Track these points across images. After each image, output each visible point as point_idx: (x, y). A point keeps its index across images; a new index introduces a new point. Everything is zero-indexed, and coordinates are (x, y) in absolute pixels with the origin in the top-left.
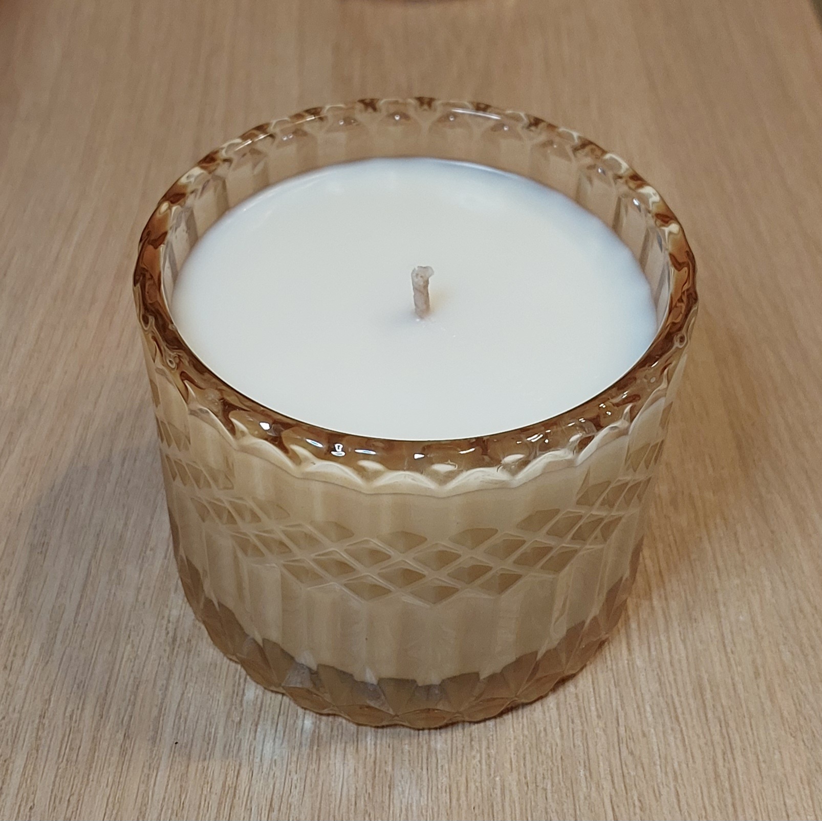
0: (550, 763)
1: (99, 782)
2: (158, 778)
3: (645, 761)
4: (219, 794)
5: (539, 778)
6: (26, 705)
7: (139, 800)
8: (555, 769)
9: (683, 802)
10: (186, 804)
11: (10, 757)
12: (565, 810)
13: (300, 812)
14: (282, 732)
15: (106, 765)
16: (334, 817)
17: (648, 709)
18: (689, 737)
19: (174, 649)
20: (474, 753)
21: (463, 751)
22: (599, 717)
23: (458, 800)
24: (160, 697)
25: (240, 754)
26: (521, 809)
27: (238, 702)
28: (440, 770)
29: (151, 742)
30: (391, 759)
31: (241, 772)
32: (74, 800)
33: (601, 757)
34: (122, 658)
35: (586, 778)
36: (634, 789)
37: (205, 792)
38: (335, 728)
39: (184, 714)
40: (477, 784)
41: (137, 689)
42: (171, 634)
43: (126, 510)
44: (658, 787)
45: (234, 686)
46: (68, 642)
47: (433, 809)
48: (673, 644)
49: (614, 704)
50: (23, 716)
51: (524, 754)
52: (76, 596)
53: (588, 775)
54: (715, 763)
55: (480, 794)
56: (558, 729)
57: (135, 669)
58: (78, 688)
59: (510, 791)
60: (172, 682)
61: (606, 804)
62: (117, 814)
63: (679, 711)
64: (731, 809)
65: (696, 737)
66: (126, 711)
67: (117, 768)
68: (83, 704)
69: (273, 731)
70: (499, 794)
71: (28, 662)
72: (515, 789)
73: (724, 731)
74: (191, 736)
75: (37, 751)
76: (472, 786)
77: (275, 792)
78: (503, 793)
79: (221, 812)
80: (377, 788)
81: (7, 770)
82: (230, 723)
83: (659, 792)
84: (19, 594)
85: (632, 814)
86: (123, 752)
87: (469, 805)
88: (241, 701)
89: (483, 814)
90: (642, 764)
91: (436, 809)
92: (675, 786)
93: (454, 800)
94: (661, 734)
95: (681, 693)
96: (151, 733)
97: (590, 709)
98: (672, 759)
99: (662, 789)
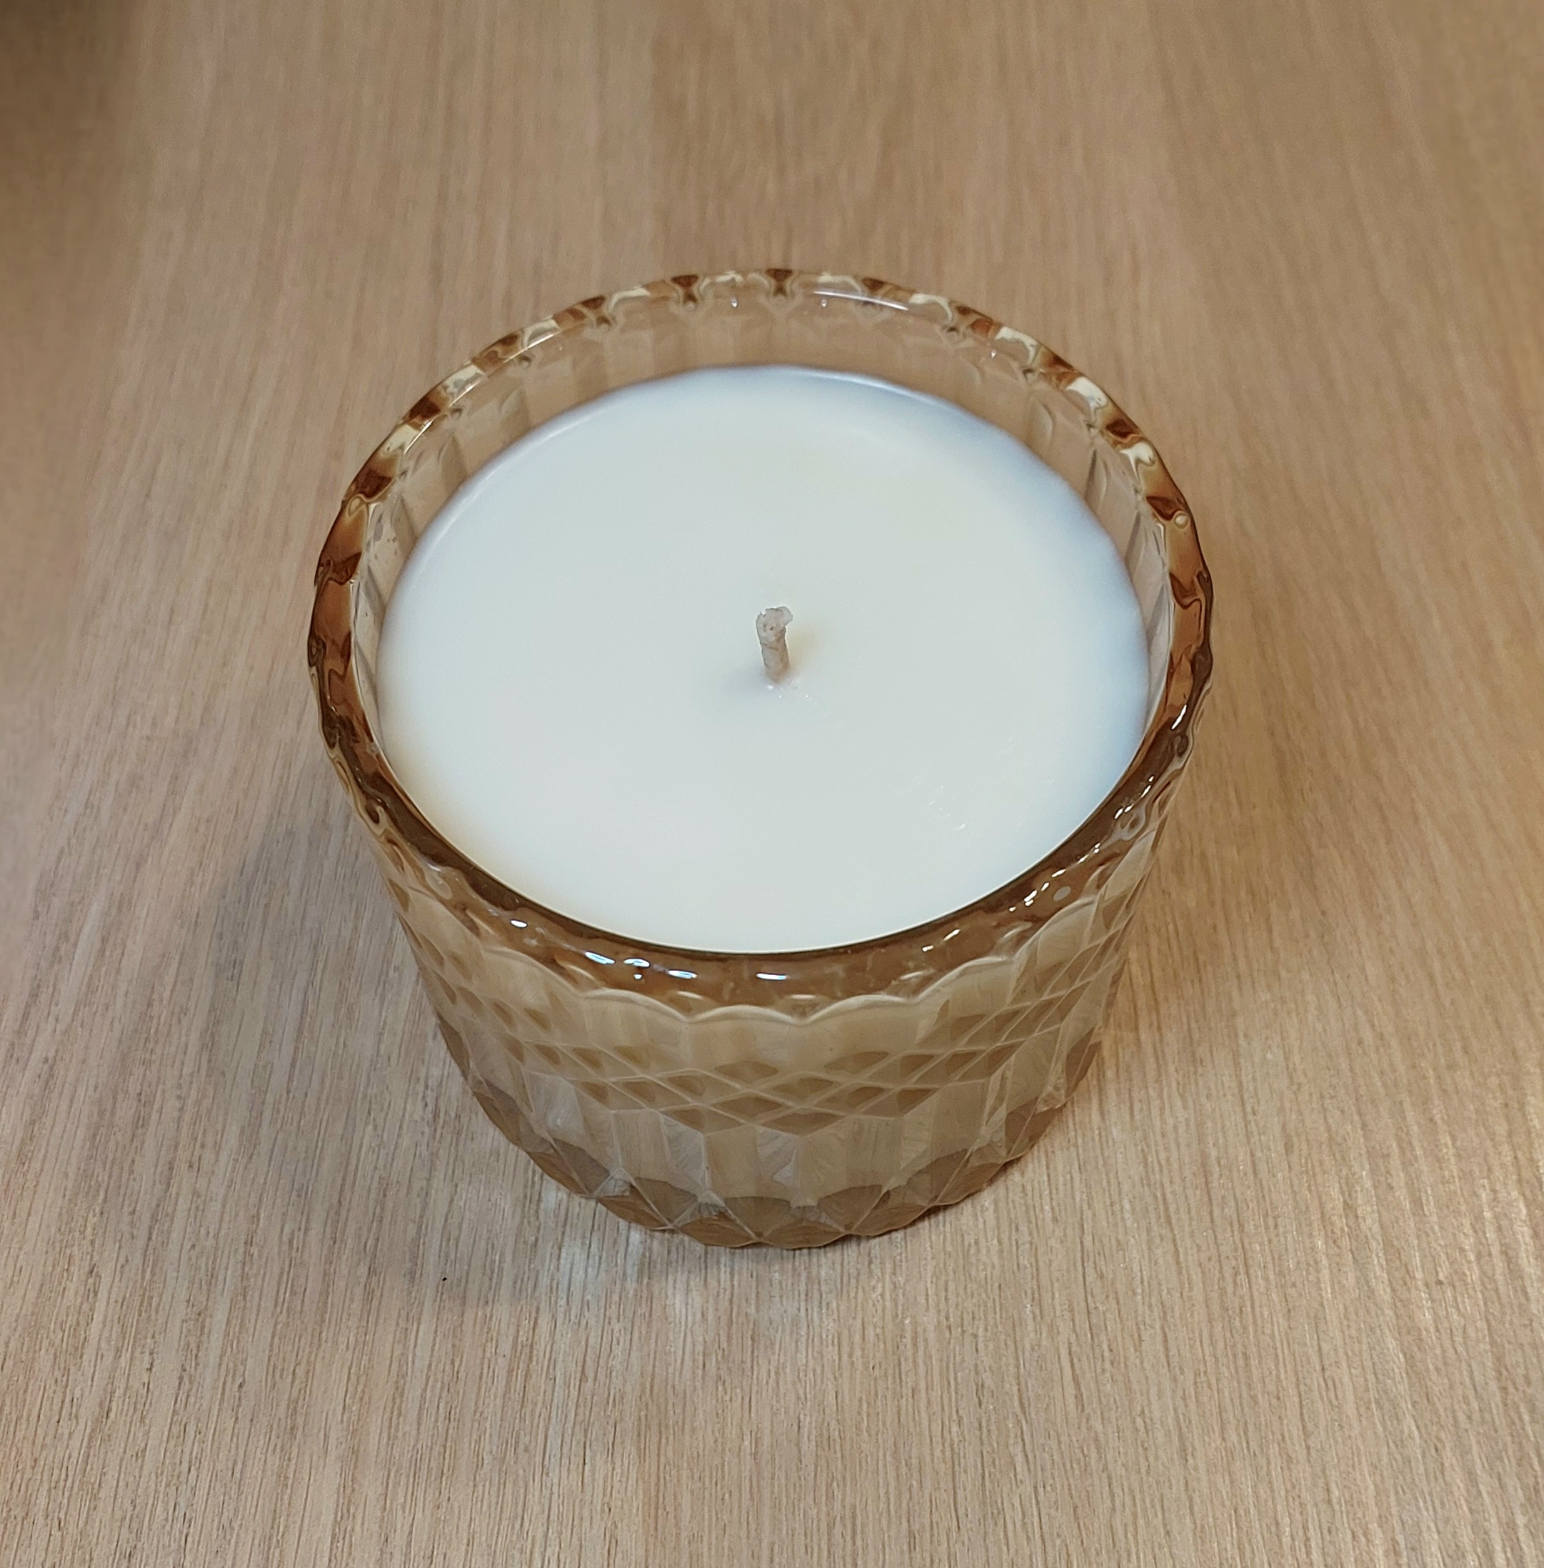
0: (984, 1296)
1: (336, 1343)
2: (421, 1334)
3: (1121, 1287)
4: (508, 1357)
5: (967, 1318)
6: (225, 1226)
7: (394, 1367)
8: (990, 1304)
9: (1173, 1351)
10: (462, 1375)
11: (206, 1309)
12: (1004, 1368)
13: (625, 1381)
14: (597, 1258)
15: (345, 1316)
16: (673, 1387)
17: (1127, 1206)
18: (1185, 1249)
19: (435, 1131)
20: (873, 1282)
21: (857, 1281)
22: (1055, 1220)
23: (850, 1356)
24: (419, 1208)
25: (537, 1294)
26: (941, 1369)
27: (532, 1212)
28: (824, 1311)
29: (408, 1277)
30: (754, 1296)
31: (539, 1321)
32: (300, 1372)
33: (1056, 1285)
34: (361, 1147)
35: (1034, 1317)
36: (1104, 1332)
37: (488, 1354)
38: (674, 1249)
39: (455, 1233)
40: (878, 1331)
41: (385, 1196)
42: (430, 1107)
43: (355, 904)
44: (1139, 1329)
45: (526, 1187)
46: (279, 1122)
47: (814, 1371)
48: (1166, 1101)
49: (1078, 1199)
50: (221, 1244)
51: (946, 1283)
52: (288, 1049)
53: (1038, 1312)
54: (1223, 1291)
55: (882, 1346)
56: (995, 1242)
57: (381, 1163)
58: (299, 1196)
59: (926, 1340)
60: (435, 1183)
61: (1062, 1357)
62: (363, 1391)
63: (1172, 1208)
64: (1241, 1362)
65: (1195, 1249)
66: (369, 1230)
67: (360, 1319)
68: (308, 1221)
69: (584, 1256)
70: (909, 1346)
71: (224, 1156)
72: (932, 1336)
73: (1237, 1239)
74: (466, 1267)
75: (245, 1297)
76: (870, 1332)
77: (589, 1350)
78: (915, 1345)
79: (513, 1384)
80: (734, 1341)
81: (203, 1328)
82: (521, 1246)
83: (1139, 1336)
84: (203, 1047)
85: (1099, 1370)
86: (367, 1297)
87: (866, 1365)
88: (537, 1211)
89: (886, 1377)
90: (1117, 1293)
91: (819, 1371)
92: (1162, 1328)
93: (845, 1357)
94: (1144, 1246)
95: (1177, 1180)
96: (408, 1265)
97: (1042, 1210)
98: (1160, 1284)
99: (1143, 1332)
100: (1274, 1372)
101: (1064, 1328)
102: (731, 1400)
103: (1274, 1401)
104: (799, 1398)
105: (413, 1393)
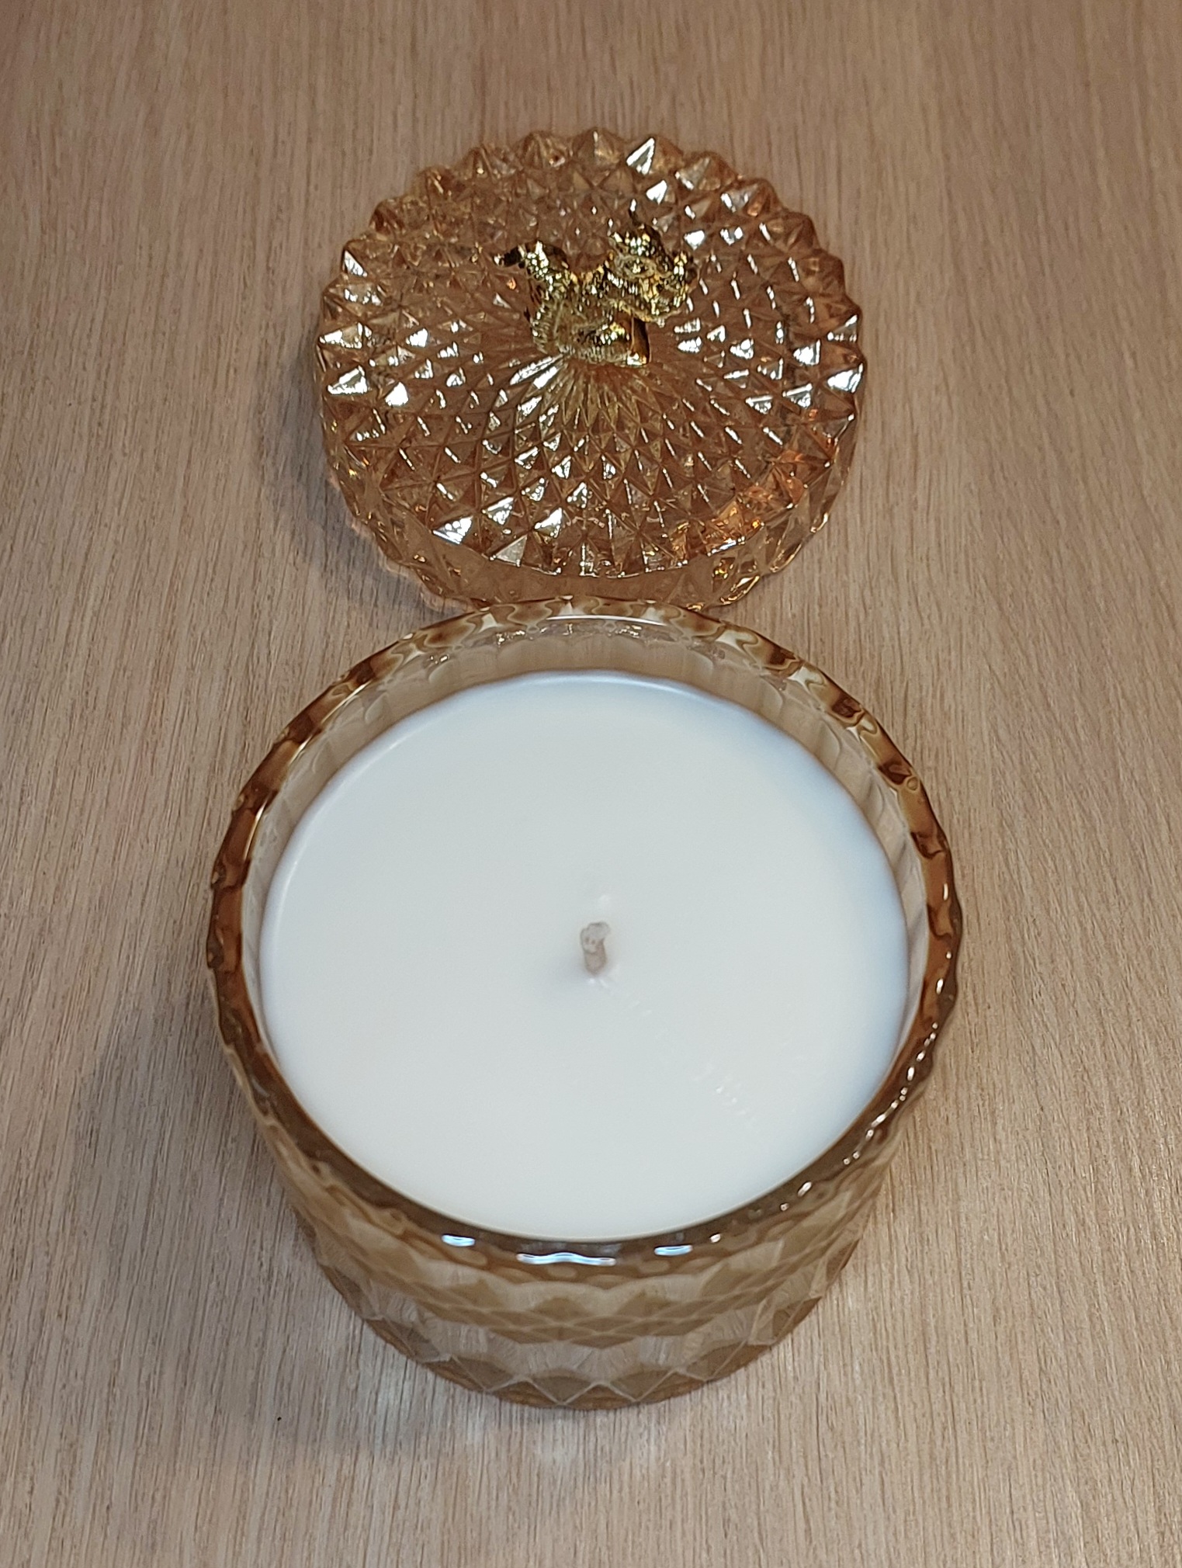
0: (733, 1443)
1: (187, 1474)
2: (259, 1466)
3: (848, 1439)
4: (333, 1488)
5: (718, 1462)
6: (91, 1369)
7: (238, 1496)
8: (738, 1450)
9: (888, 1494)
10: (295, 1499)
11: (77, 1440)
12: (747, 1505)
13: (431, 1511)
14: (407, 1402)
15: (195, 1449)
16: (472, 1515)
17: (857, 1368)
18: (901, 1407)
19: (270, 1288)
20: (641, 1430)
21: (627, 1430)
23: (620, 1491)
24: (257, 1355)
25: (357, 1433)
26: (695, 1503)
27: (353, 1361)
28: (599, 1453)
29: (248, 1417)
30: (539, 1438)
31: (359, 1458)
32: (158, 1497)
33: (794, 1434)
35: (774, 1463)
36: (831, 1477)
37: (316, 1486)
38: (472, 1401)
39: (287, 1379)
40: (644, 1471)
41: (227, 1344)
42: (265, 1267)
44: (861, 1474)
45: (347, 1339)
47: (590, 1504)
50: (88, 1384)
51: (702, 1431)
53: (777, 1458)
54: (932, 1441)
55: (646, 1485)
56: (745, 1396)
57: (223, 1315)
58: (154, 1343)
59: (683, 1481)
60: (270, 1334)
61: (795, 1497)
62: (212, 1512)
63: (895, 1370)
64: (944, 1505)
65: (912, 1408)
66: (215, 1374)
67: (208, 1452)
68: (162, 1366)
69: (396, 1401)
70: (669, 1484)
71: (88, 1307)
72: (688, 1476)
74: (297, 1410)
75: (109, 1431)
76: (637, 1474)
77: (401, 1483)
78: (674, 1483)
79: (337, 1511)
80: (523, 1478)
81: (75, 1457)
82: (344, 1390)
83: (861, 1481)
85: (826, 1509)
86: (215, 1434)
87: (632, 1499)
88: (357, 1362)
89: (649, 1511)
90: (844, 1443)
91: (593, 1504)
92: (881, 1474)
93: (615, 1493)
94: (870, 1403)
96: (249, 1406)
97: (785, 1369)
98: (880, 1436)
99: (864, 1476)
100: (971, 1514)
101: (798, 1471)
102: (519, 1527)
103: (970, 1538)
104: (576, 1527)
105: (254, 1517)
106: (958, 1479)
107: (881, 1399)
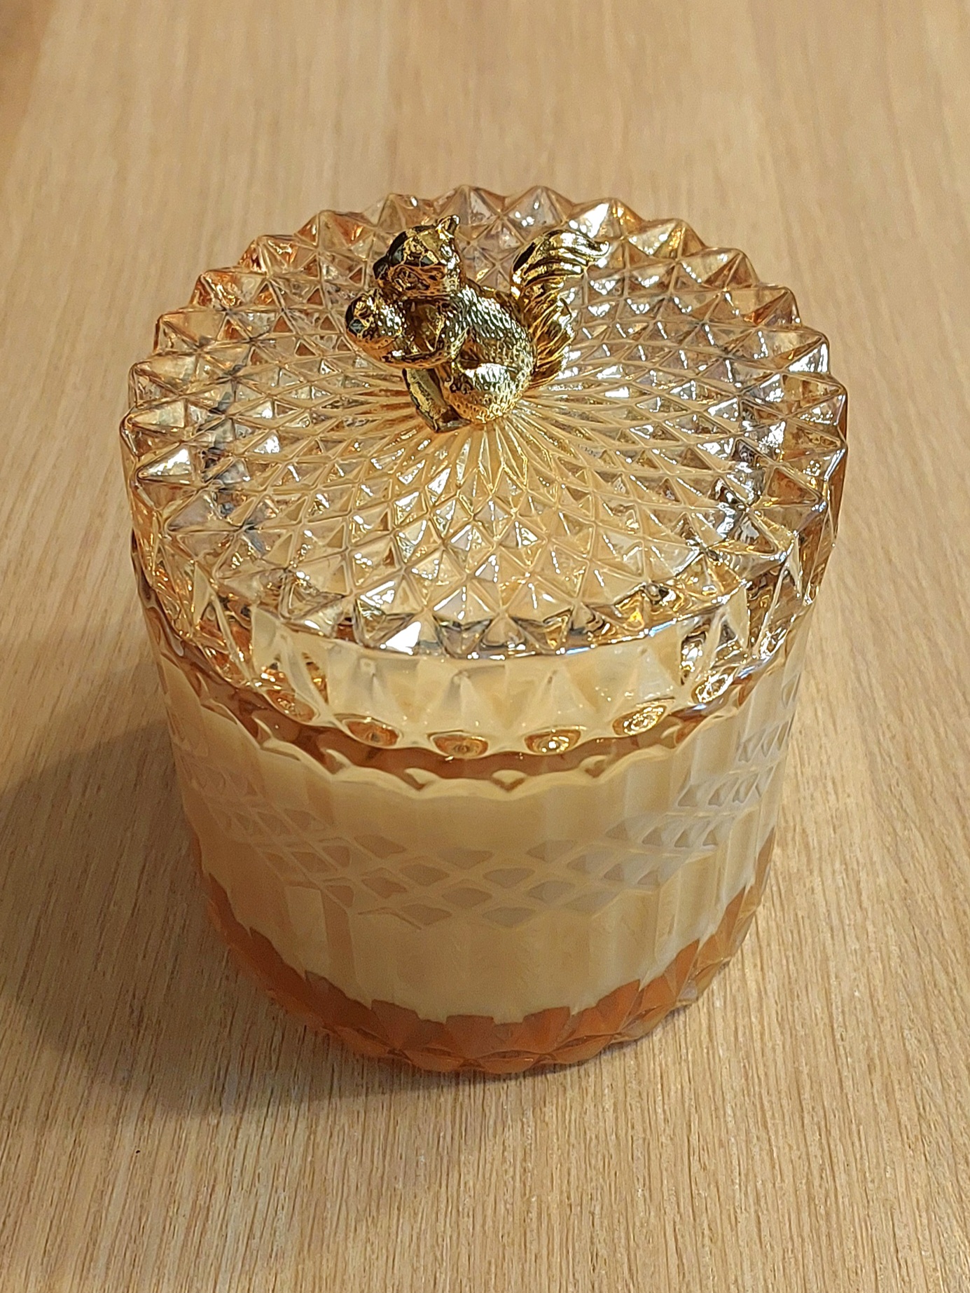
0: (601, 1180)
1: (41, 1199)
2: (114, 1195)
3: (722, 1178)
4: (187, 1217)
5: (586, 1199)
7: (89, 1222)
8: (606, 1188)
9: (765, 1232)
10: (148, 1227)
12: (616, 1241)
13: (287, 1241)
14: (269, 1139)
15: (51, 1178)
16: (328, 1246)
17: (729, 1111)
18: (778, 1148)
19: (139, 1032)
21: (492, 1164)
22: (666, 1121)
23: (483, 1226)
24: (120, 1093)
25: (216, 1166)
26: (561, 1239)
27: (216, 1099)
28: (462, 1188)
29: (107, 1149)
30: (402, 1174)
31: (216, 1189)
32: (9, 1222)
33: (665, 1173)
34: (76, 1043)
35: (645, 1200)
36: (704, 1215)
37: (171, 1214)
38: (335, 1134)
39: (149, 1115)
40: (509, 1207)
41: (92, 1082)
42: (136, 1013)
43: (86, 853)
44: (735, 1212)
45: (212, 1079)
46: (8, 1023)
47: (451, 1237)
48: (766, 1028)
49: (687, 1105)
51: (570, 1169)
52: (21, 964)
53: (647, 1195)
54: (810, 1182)
55: (511, 1219)
56: (613, 1137)
57: (91, 1057)
58: (20, 1081)
59: (549, 1215)
60: (135, 1074)
61: (667, 1234)
62: (62, 1238)
63: (769, 1114)
64: (825, 1243)
65: (788, 1149)
67: (63, 1183)
68: (26, 1100)
69: (258, 1138)
70: (535, 1220)
72: (555, 1212)
73: (824, 1141)
74: (156, 1143)
76: (501, 1208)
77: (257, 1213)
78: (539, 1219)
79: (190, 1239)
80: (383, 1210)
82: (205, 1126)
83: (736, 1218)
85: (699, 1245)
86: (72, 1165)
87: (496, 1234)
88: (220, 1099)
89: (513, 1245)
90: (717, 1183)
91: (454, 1238)
92: (756, 1212)
93: (478, 1227)
94: (743, 1144)
95: (773, 1092)
96: (109, 1139)
97: (656, 1112)
98: (755, 1176)
99: (739, 1215)
100: (853, 1253)
101: (670, 1209)
102: (377, 1258)
103: (853, 1275)
104: (436, 1259)
105: (105, 1243)
106: (838, 1217)
107: (755, 1140)
